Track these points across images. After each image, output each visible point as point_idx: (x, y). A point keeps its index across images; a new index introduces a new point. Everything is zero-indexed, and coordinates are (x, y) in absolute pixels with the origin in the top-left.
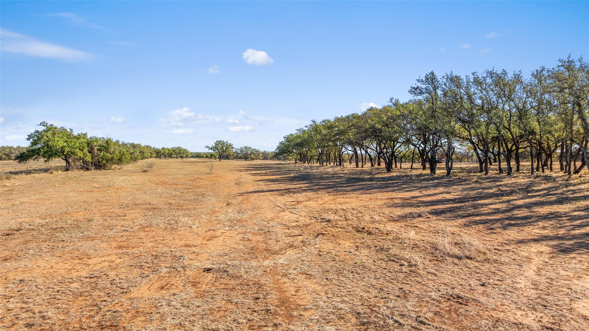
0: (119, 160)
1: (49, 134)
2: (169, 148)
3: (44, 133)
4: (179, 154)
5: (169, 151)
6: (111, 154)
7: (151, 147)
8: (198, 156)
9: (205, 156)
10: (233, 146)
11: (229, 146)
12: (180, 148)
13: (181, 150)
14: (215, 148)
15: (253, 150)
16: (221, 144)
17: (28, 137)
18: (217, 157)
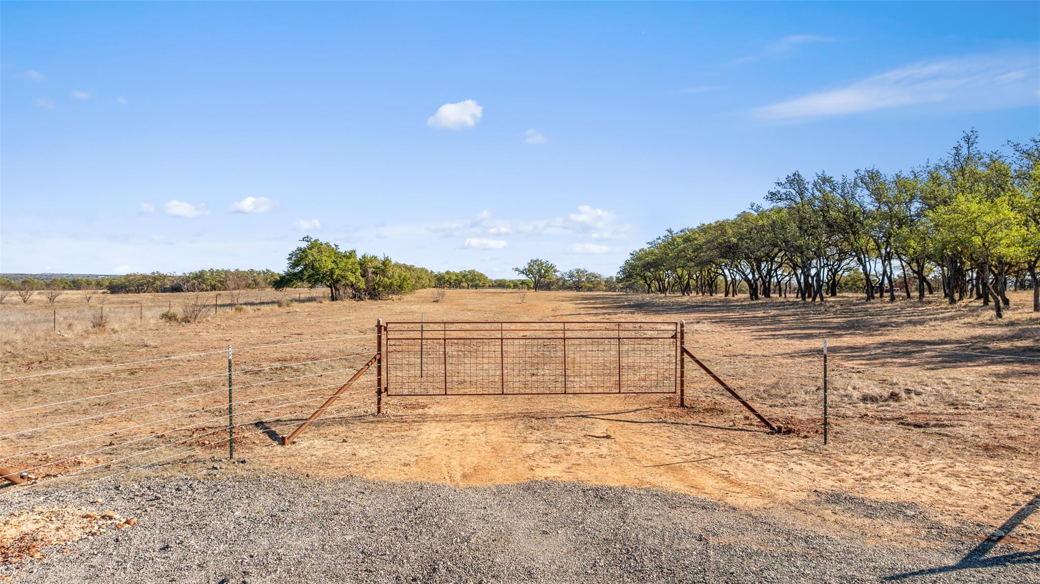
0: (400, 286)
1: (315, 251)
2: (456, 271)
3: (308, 251)
4: (472, 280)
5: (457, 276)
6: (389, 279)
7: (427, 271)
8: (501, 284)
9: (512, 285)
10: (556, 268)
11: (550, 268)
12: (474, 271)
13: (475, 275)
14: (528, 272)
15: (590, 274)
16: (538, 265)
17: (289, 257)
18: (532, 286)
